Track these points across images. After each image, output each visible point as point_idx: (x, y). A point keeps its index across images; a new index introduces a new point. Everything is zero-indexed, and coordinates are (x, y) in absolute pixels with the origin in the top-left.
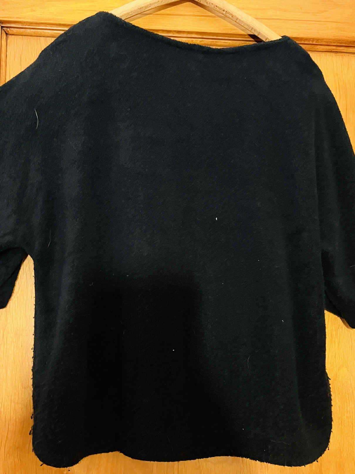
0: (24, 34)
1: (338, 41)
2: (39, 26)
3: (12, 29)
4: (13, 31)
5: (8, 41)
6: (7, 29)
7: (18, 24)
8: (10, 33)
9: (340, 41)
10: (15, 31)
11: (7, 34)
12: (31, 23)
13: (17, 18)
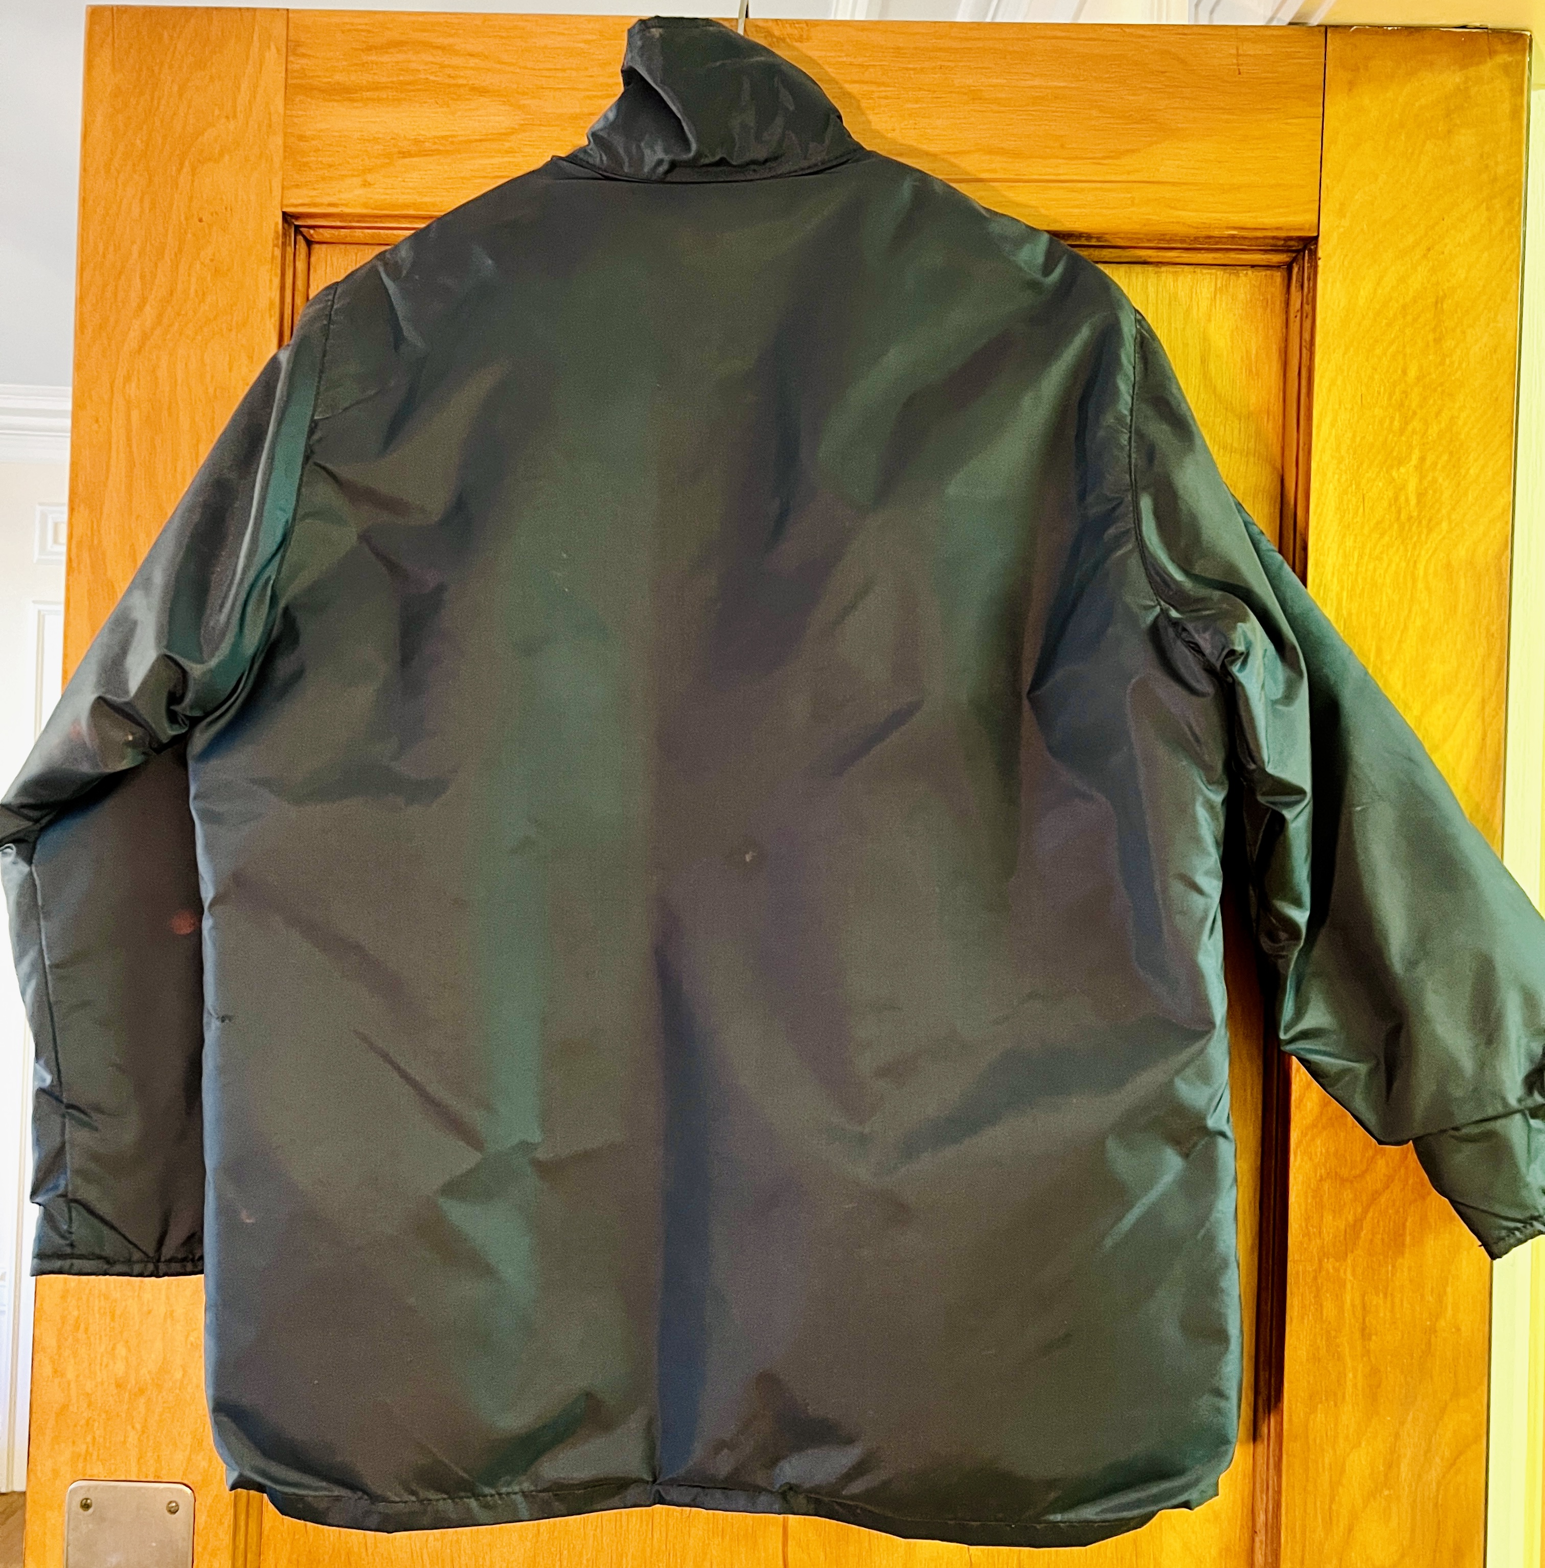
0: (348, 240)
1: (1162, 237)
2: (381, 222)
3: (321, 230)
4: (322, 234)
5: (313, 259)
6: (309, 232)
7: (331, 219)
8: (317, 240)
9: (1168, 237)
10: (327, 234)
11: (309, 243)
12: (362, 217)
13: (330, 205)
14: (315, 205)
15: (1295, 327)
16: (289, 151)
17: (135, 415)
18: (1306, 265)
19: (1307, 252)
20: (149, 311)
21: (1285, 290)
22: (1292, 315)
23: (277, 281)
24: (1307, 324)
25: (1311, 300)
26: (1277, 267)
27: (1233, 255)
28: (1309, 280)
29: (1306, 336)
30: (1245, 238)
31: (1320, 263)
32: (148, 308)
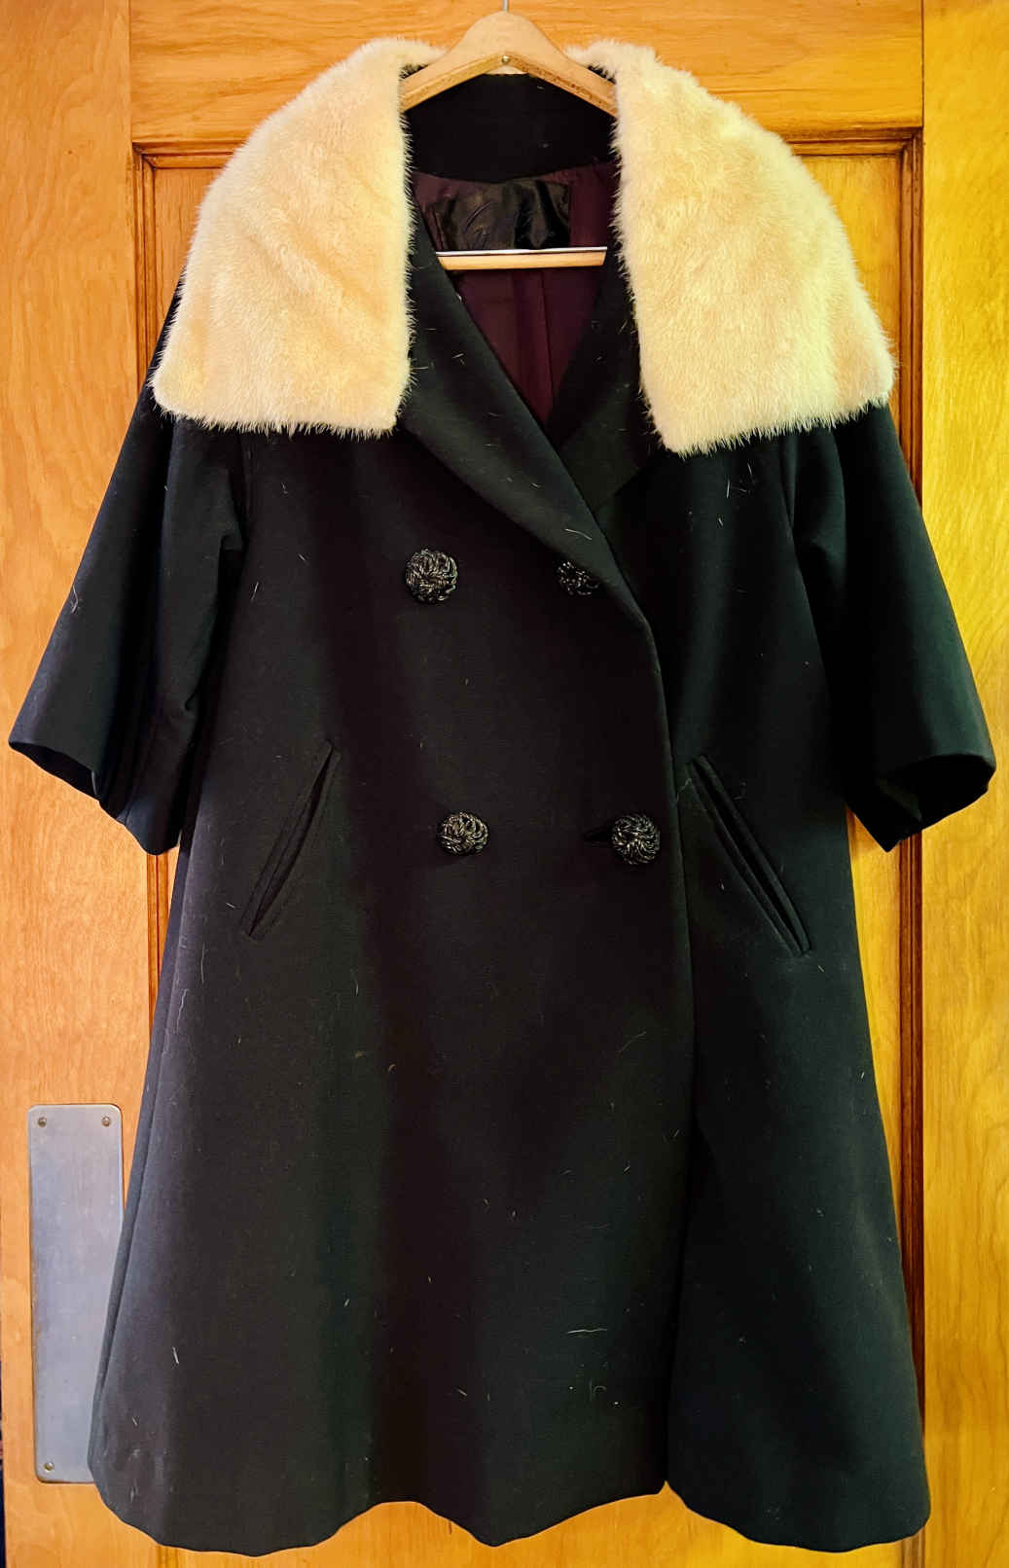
1: (804, 133)
2: (208, 148)
3: (160, 158)
4: (162, 161)
5: (157, 182)
6: (153, 159)
7: (169, 148)
8: (159, 166)
10: (166, 161)
11: (153, 168)
12: (193, 144)
13: (168, 136)
14: (157, 137)
15: (907, 198)
16: (135, 96)
18: (914, 150)
19: (915, 141)
21: (898, 172)
22: (905, 189)
23: (131, 197)
24: (917, 196)
25: (918, 177)
26: (892, 154)
27: (858, 146)
28: (917, 160)
29: (917, 205)
30: (866, 131)
31: (926, 148)
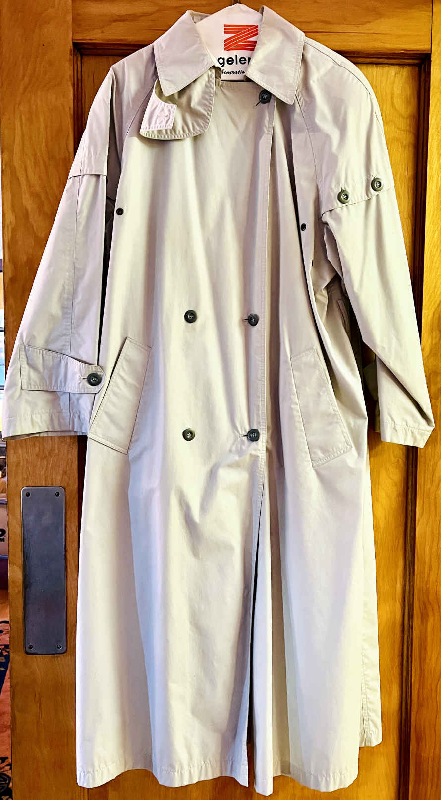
14: (84, 40)
15: (422, 86)
16: (74, 20)
17: (23, 117)
18: (426, 63)
19: (427, 59)
20: (26, 79)
21: (418, 73)
22: (421, 82)
23: (72, 68)
24: (427, 85)
26: (416, 65)
27: (402, 60)
28: (427, 69)
29: (426, 89)
30: (406, 54)
31: (432, 63)
32: (26, 78)
